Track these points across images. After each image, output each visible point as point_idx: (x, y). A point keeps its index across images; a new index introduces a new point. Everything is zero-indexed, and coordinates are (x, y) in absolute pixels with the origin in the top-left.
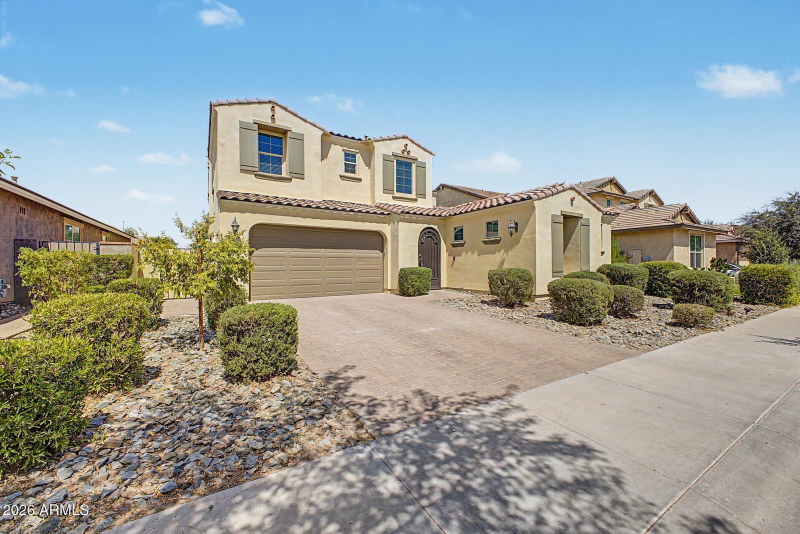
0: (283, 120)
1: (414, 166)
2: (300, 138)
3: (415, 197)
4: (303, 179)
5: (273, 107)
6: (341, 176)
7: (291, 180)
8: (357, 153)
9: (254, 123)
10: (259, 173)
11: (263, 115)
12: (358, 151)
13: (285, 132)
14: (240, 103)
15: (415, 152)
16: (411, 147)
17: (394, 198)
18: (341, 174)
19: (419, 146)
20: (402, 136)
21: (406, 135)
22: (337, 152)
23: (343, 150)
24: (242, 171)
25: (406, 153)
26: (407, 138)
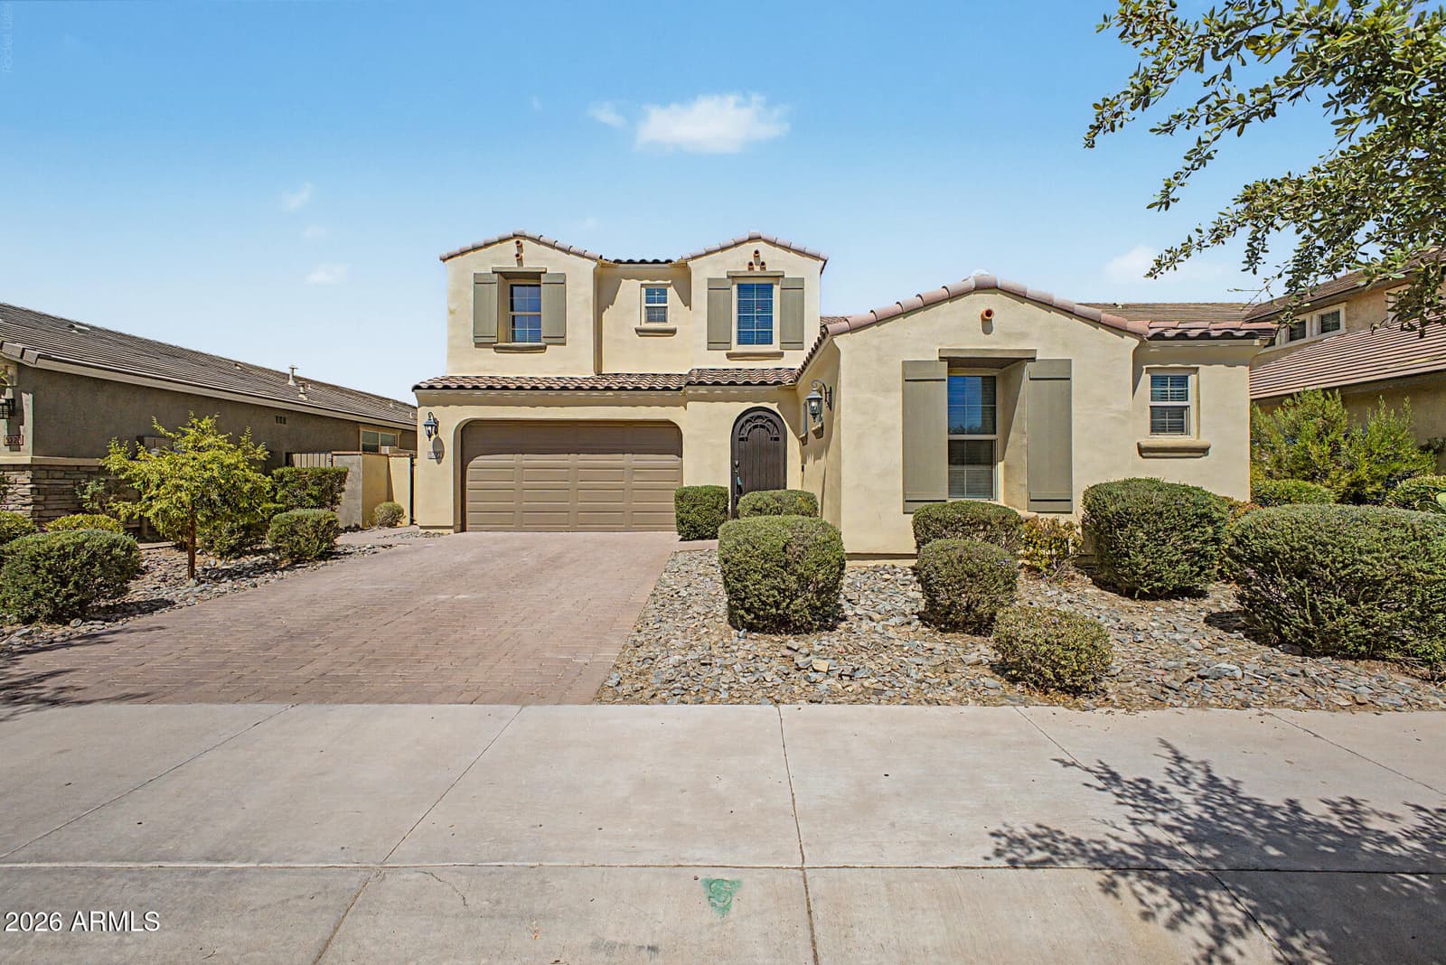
0: (535, 259)
1: (776, 290)
2: (560, 281)
3: (778, 350)
4: (565, 344)
5: (518, 242)
6: (637, 331)
7: (545, 348)
8: (669, 285)
9: (494, 272)
10: (499, 344)
11: (505, 259)
12: (670, 282)
13: (537, 276)
14: (475, 249)
15: (775, 260)
16: (767, 252)
17: (729, 356)
18: (638, 326)
19: (787, 248)
20: (747, 238)
21: (755, 232)
22: (631, 293)
23: (642, 285)
24: (478, 345)
25: (757, 268)
26: (759, 238)
